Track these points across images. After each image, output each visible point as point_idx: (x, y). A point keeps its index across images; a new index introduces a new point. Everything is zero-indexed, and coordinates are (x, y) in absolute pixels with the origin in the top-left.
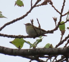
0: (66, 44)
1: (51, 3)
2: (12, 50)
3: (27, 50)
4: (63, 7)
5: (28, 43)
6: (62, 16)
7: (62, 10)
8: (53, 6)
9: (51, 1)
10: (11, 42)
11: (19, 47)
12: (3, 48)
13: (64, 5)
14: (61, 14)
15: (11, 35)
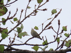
0: (60, 49)
1: (52, 28)
2: (33, 52)
3: (40, 52)
4: (58, 30)
5: (41, 48)
6: (58, 35)
7: (58, 32)
8: (53, 30)
9: (52, 27)
10: (32, 48)
11: (36, 51)
12: (28, 51)
13: (59, 29)
14: (57, 33)
15: (32, 44)
